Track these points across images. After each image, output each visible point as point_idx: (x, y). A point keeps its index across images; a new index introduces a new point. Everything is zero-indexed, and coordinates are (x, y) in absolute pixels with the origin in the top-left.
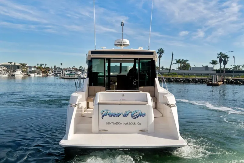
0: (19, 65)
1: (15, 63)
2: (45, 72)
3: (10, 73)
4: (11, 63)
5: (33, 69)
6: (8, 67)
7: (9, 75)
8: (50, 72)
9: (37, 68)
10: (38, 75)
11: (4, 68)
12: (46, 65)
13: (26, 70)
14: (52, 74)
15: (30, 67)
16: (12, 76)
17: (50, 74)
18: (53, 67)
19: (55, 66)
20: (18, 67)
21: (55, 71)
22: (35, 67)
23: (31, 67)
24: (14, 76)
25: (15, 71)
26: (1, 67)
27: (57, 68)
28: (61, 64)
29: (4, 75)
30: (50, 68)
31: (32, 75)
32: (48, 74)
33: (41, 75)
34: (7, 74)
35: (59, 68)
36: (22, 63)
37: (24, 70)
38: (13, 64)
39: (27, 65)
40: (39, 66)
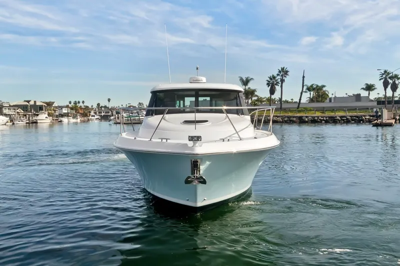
0: (41, 104)
1: (35, 102)
2: (85, 115)
3: (29, 118)
4: (28, 102)
5: (65, 111)
6: (24, 108)
7: (28, 122)
8: (92, 113)
9: (72, 109)
10: (74, 120)
11: (18, 111)
12: (83, 102)
13: (53, 112)
14: (96, 117)
15: (59, 107)
16: (33, 123)
17: (93, 118)
18: (95, 106)
19: (98, 105)
20: (41, 108)
21: (100, 113)
22: (67, 107)
23: (61, 108)
24: (36, 123)
25: (38, 115)
26: (15, 109)
27: (102, 107)
28: (109, 100)
29: (21, 122)
30: (90, 107)
31: (65, 120)
32: (90, 117)
33: (79, 120)
34: (25, 121)
35: (105, 107)
36: (48, 101)
37: (50, 112)
38: (32, 103)
39: (56, 105)
40: (72, 104)
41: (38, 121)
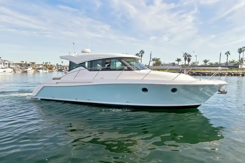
0: (29, 63)
1: (26, 62)
2: (50, 69)
3: (23, 70)
4: (23, 62)
5: (41, 67)
6: (21, 65)
7: (22, 71)
8: (54, 68)
9: (44, 66)
10: (45, 71)
11: (17, 66)
12: (50, 63)
13: (35, 67)
14: (56, 70)
15: (38, 65)
16: (25, 72)
17: (54, 70)
18: (55, 65)
19: (57, 64)
20: (29, 65)
21: (57, 68)
22: (42, 65)
23: (39, 65)
24: (27, 72)
25: (27, 68)
26: (16, 65)
27: (59, 65)
28: (62, 62)
29: (19, 72)
30: (53, 65)
31: (41, 71)
32: (53, 70)
33: (47, 71)
34: (21, 71)
35: (60, 65)
36: (32, 62)
37: (33, 67)
38: (25, 62)
39: (36, 64)
40: (44, 63)
41: (28, 71)
